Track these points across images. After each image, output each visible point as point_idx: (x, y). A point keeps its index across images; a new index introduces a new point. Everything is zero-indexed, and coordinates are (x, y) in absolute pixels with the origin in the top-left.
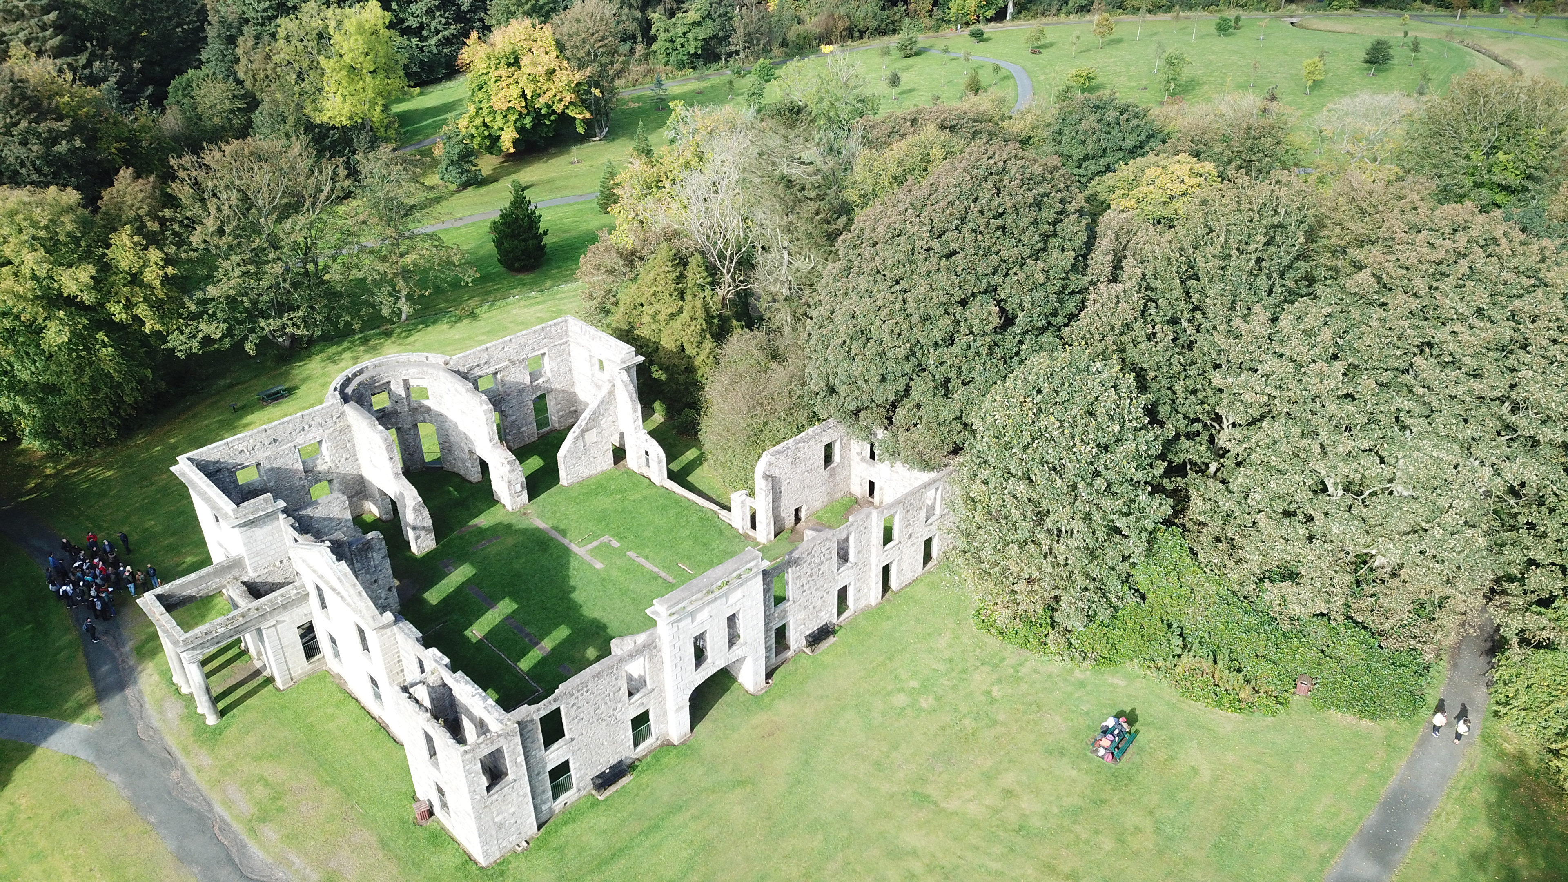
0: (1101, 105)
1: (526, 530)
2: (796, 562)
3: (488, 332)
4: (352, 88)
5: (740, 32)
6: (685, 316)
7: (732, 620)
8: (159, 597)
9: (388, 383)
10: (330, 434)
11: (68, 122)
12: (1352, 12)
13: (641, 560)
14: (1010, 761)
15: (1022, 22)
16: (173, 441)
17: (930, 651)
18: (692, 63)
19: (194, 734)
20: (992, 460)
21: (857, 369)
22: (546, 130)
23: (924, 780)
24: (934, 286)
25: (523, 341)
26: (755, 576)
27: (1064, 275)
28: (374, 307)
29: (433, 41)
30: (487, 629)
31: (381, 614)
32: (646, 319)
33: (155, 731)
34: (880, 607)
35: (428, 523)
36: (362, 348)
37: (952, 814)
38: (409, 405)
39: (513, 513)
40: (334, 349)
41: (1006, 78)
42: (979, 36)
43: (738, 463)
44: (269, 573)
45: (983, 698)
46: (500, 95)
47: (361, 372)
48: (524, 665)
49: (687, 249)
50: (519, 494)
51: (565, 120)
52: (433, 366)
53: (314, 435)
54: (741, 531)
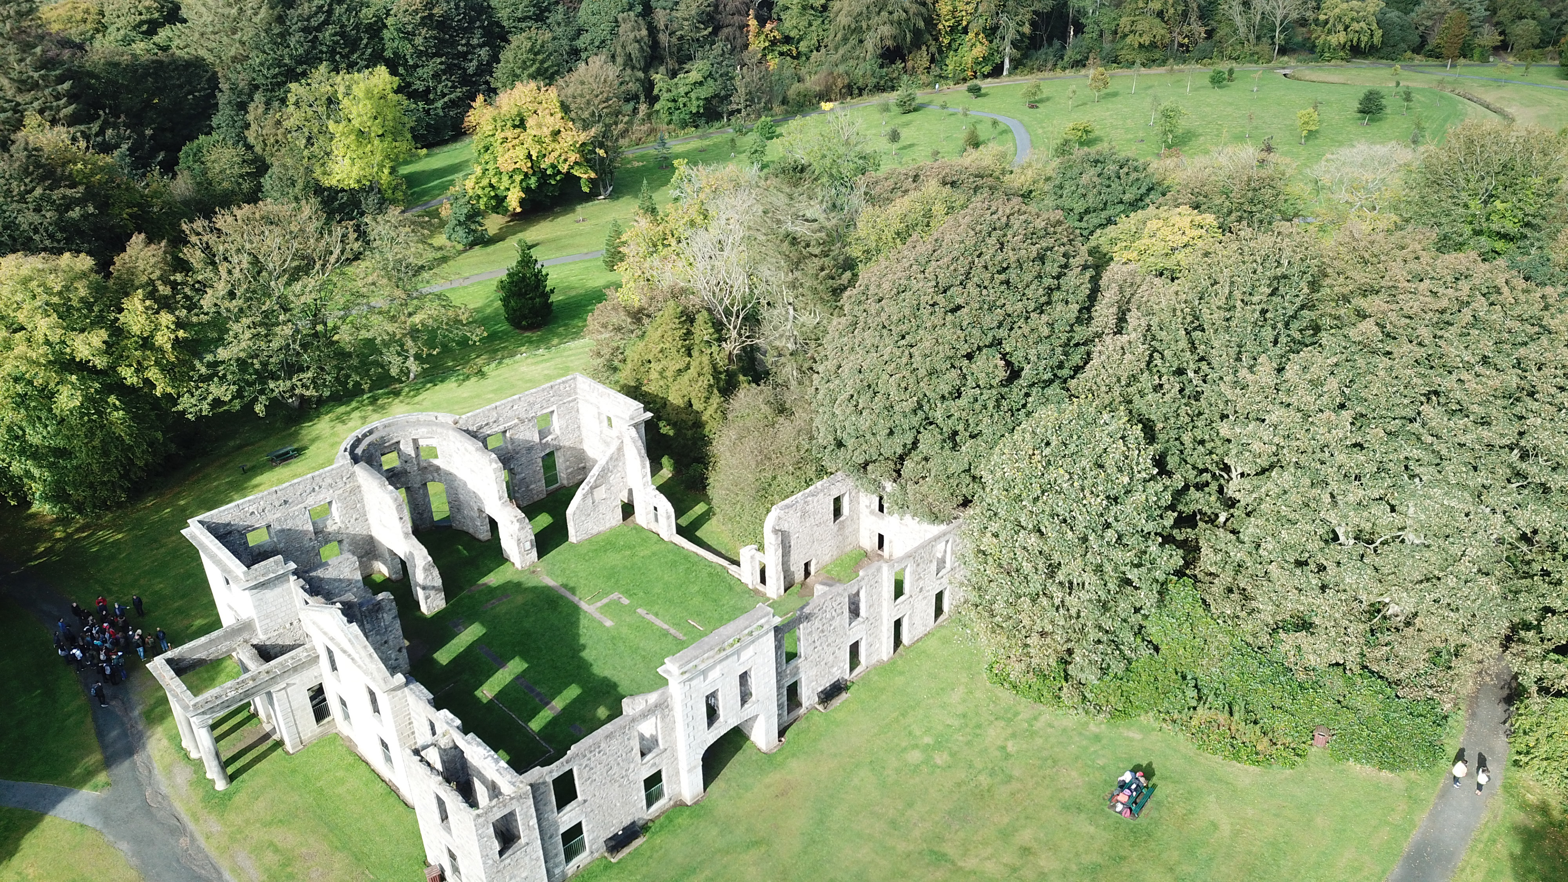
0: (1101, 159)
1: (535, 588)
2: (808, 617)
3: (496, 390)
4: (360, 151)
5: (742, 91)
6: (693, 372)
7: (744, 678)
8: (169, 661)
9: (398, 443)
10: (340, 495)
11: (81, 189)
12: (1344, 63)
13: (651, 617)
14: (1027, 818)
15: (1018, 78)
16: (182, 502)
17: (943, 706)
18: (694, 121)
19: (203, 800)
20: (1002, 513)
21: (864, 422)
22: (551, 189)
23: (941, 839)
24: (940, 341)
25: (532, 399)
26: (767, 633)
27: (1068, 328)
28: (382, 367)
29: (439, 104)
30: (498, 689)
31: (392, 676)
32: (654, 375)
33: (164, 797)
34: (892, 662)
35: (438, 582)
36: (370, 408)
37: (970, 873)
38: (418, 464)
39: (522, 572)
40: (342, 409)
41: (1004, 132)
42: (976, 91)
43: (746, 517)
44: (279, 635)
45: (998, 754)
46: (506, 156)
47: (371, 432)
48: (535, 725)
49: (694, 306)
50: (528, 552)
51: (570, 179)
52: (442, 425)
53: (325, 496)
54: (750, 587)
